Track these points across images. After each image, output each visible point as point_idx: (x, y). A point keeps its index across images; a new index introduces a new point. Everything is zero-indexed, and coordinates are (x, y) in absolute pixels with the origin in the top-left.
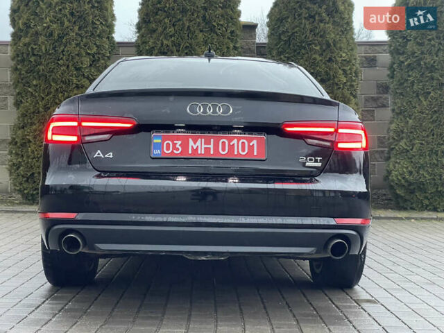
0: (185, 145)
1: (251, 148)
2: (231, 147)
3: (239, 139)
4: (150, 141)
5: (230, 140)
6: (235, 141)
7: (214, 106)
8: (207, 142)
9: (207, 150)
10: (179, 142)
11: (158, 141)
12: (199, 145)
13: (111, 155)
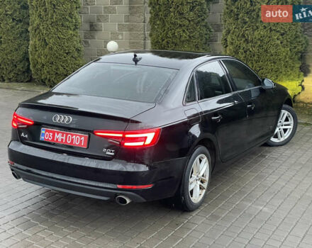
0: (54, 136)
1: (81, 141)
2: (72, 140)
3: (76, 135)
4: (40, 131)
5: (72, 135)
6: (74, 137)
7: (65, 117)
8: (63, 136)
9: (62, 139)
10: (51, 134)
11: (43, 132)
12: (59, 137)
13: (26, 136)
